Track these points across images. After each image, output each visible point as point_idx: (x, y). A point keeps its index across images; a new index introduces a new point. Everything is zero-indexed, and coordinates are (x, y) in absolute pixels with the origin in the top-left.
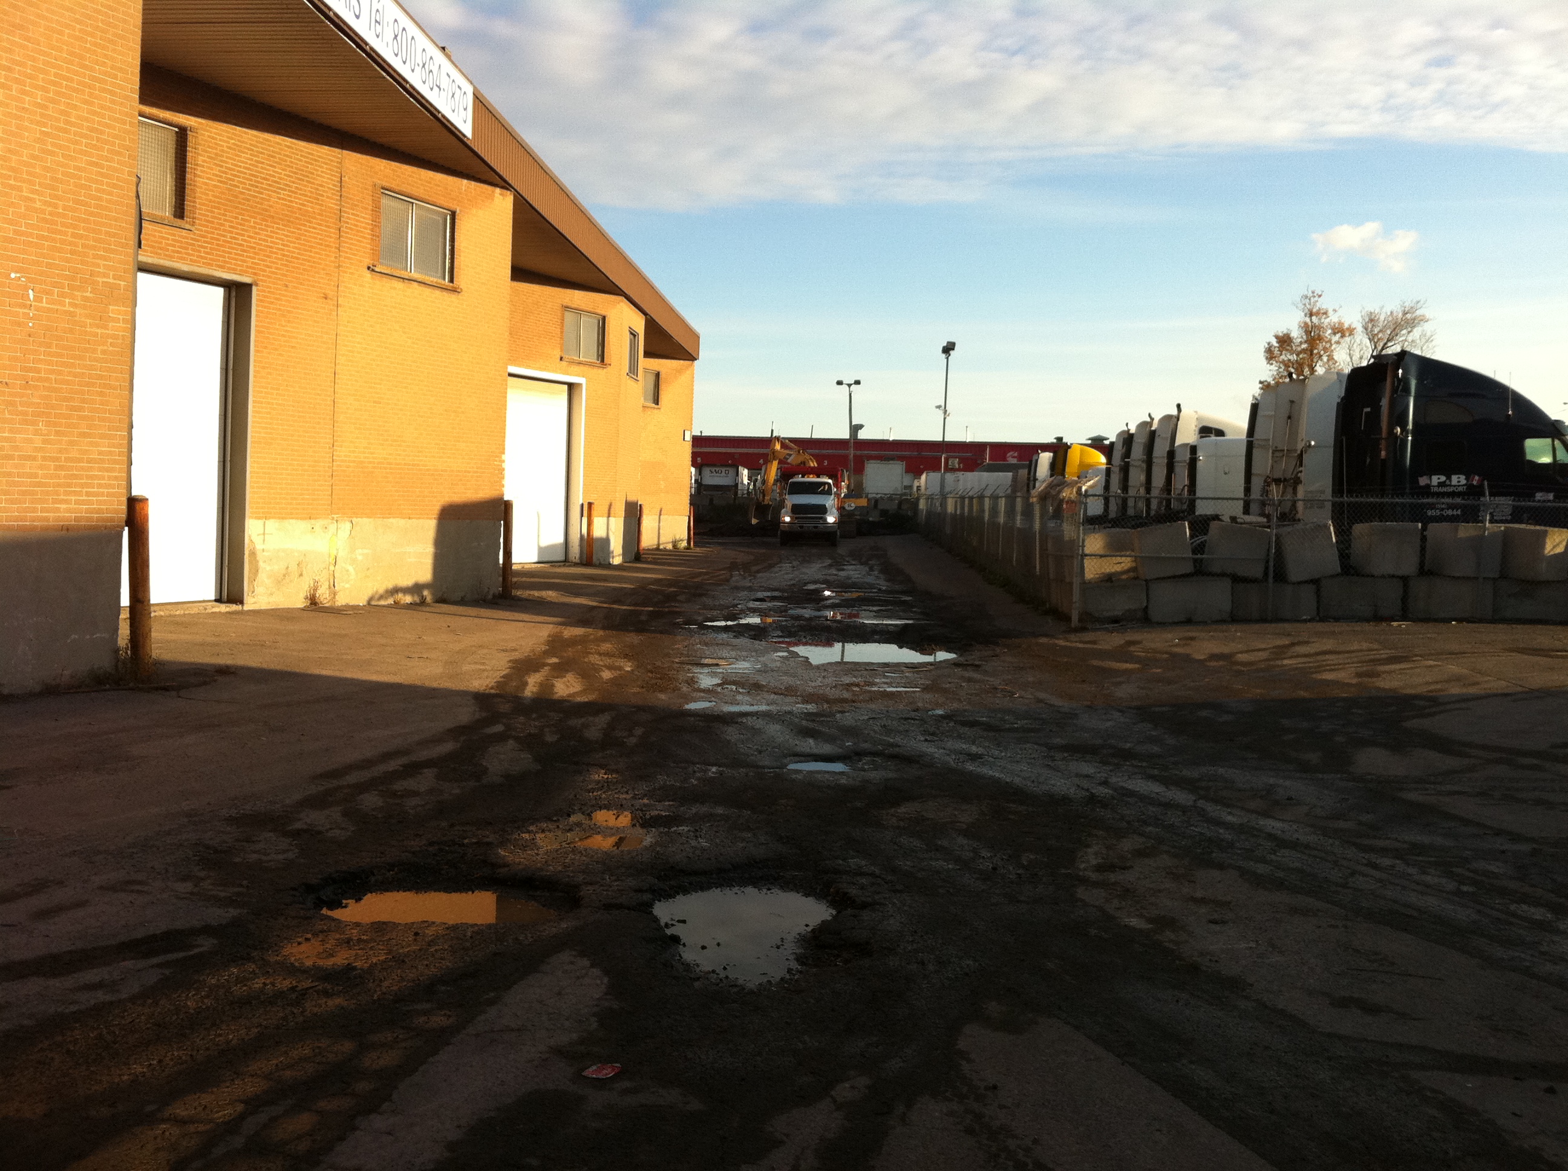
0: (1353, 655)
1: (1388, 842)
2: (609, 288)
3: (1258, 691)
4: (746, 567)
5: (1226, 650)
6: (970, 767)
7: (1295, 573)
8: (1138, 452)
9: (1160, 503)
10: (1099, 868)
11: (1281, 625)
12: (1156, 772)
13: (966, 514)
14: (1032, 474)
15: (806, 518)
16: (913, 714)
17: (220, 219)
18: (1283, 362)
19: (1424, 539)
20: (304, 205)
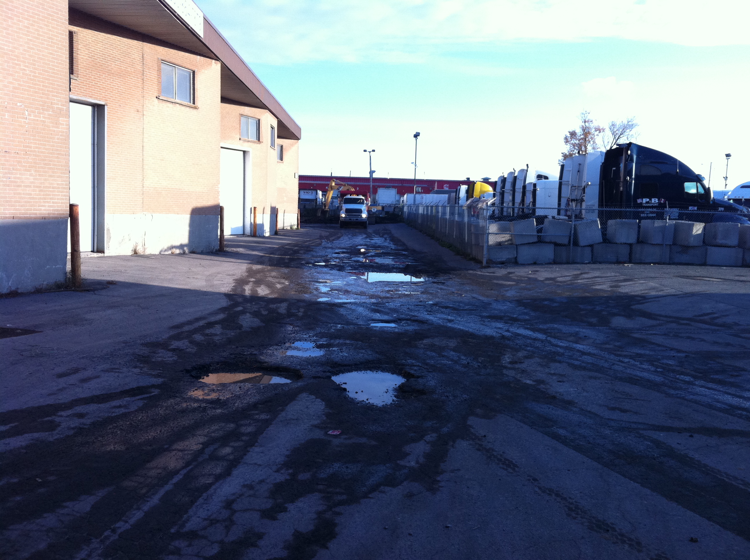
0: (608, 278)
1: (627, 353)
2: (263, 106)
3: (568, 293)
4: (327, 238)
5: (552, 276)
6: (449, 325)
7: (583, 242)
8: (508, 186)
9: (519, 210)
10: (510, 363)
11: (575, 265)
12: (528, 326)
13: (429, 214)
14: (457, 195)
15: (352, 215)
16: (420, 303)
17: (90, 75)
18: (572, 144)
19: (639, 227)
20: (127, 68)
